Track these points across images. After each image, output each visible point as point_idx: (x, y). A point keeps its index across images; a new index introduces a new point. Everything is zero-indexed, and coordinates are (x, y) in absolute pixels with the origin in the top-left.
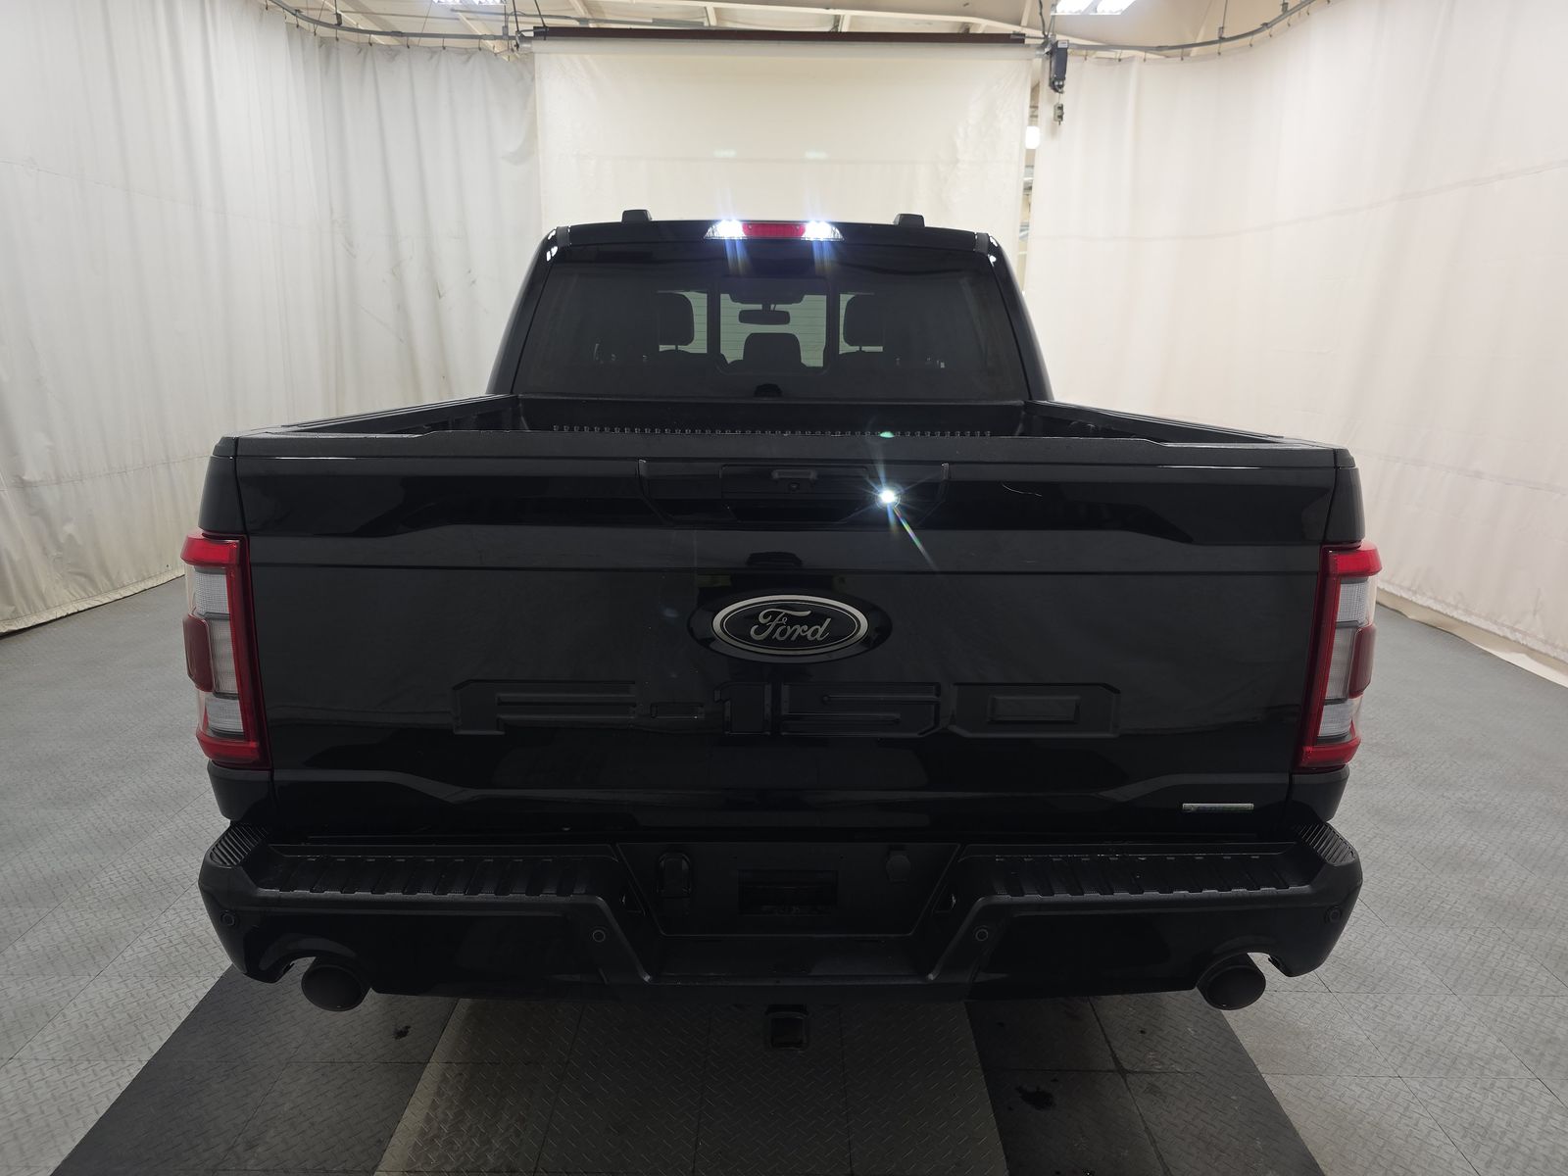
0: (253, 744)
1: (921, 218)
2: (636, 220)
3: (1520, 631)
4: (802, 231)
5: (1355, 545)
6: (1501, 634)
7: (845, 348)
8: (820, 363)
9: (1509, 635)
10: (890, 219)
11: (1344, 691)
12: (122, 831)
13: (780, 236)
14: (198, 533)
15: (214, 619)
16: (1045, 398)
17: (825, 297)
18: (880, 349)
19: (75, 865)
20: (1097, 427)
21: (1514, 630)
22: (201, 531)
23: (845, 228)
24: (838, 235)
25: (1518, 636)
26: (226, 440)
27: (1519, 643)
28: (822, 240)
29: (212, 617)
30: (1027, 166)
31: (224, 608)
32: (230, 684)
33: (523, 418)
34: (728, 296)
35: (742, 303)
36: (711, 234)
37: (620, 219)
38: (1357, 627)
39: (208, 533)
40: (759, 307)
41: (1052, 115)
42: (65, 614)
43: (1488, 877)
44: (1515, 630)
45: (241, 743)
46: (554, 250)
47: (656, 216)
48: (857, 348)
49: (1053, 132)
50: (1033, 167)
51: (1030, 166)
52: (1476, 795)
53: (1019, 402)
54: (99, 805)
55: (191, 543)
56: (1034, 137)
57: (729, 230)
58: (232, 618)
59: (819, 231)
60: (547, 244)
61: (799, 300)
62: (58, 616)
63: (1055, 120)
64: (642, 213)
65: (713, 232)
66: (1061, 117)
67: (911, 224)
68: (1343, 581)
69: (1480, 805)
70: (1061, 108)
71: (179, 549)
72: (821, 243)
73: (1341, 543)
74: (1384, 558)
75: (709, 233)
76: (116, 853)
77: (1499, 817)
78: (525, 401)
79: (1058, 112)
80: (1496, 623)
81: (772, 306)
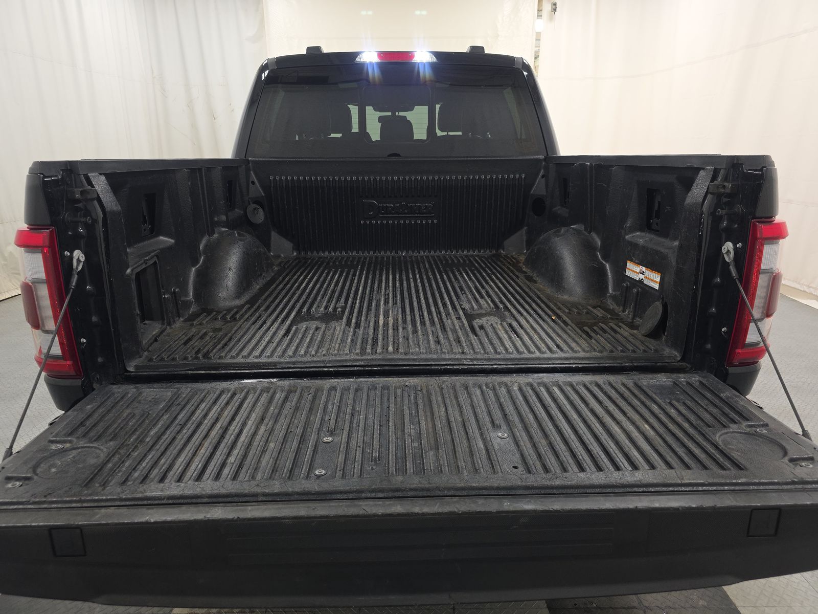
0: (69, 363)
1: (483, 48)
2: (314, 52)
3: (813, 288)
4: (412, 57)
5: (772, 219)
6: (802, 290)
7: (439, 133)
8: (424, 137)
9: (807, 290)
10: (464, 49)
11: (762, 315)
12: (34, 415)
13: (400, 60)
14: (24, 227)
15: (38, 283)
16: (556, 154)
17: (427, 107)
18: (460, 133)
19: (5, 435)
20: (592, 164)
21: (809, 287)
22: (26, 226)
23: (438, 54)
24: (434, 59)
25: (812, 290)
26: (36, 163)
27: (812, 294)
28: (424, 62)
29: (36, 282)
30: (536, 40)
31: (42, 275)
32: (51, 325)
33: (252, 172)
34: (371, 107)
35: (380, 112)
36: (359, 60)
37: (305, 52)
38: (772, 273)
39: (31, 227)
40: (390, 114)
41: (550, 9)
42: (10, 296)
43: (809, 424)
44: (811, 287)
45: (62, 362)
46: (266, 73)
47: (325, 50)
48: (445, 133)
49: (551, 19)
50: (540, 40)
51: (538, 40)
52: (797, 378)
53: (542, 157)
54: (22, 400)
55: (21, 234)
56: (541, 25)
57: (369, 57)
58: (48, 281)
59: (423, 57)
60: (262, 69)
61: (412, 110)
62: (7, 298)
63: (552, 11)
64: (318, 49)
65: (360, 59)
66: (555, 10)
67: (477, 52)
68: (766, 242)
69: (800, 383)
70: (555, 4)
71: (12, 237)
72: (424, 64)
73: (762, 218)
74: (790, 228)
75: (358, 60)
76: (30, 428)
77: (811, 390)
78: (254, 162)
79: (554, 7)
80: (799, 283)
81: (397, 113)
